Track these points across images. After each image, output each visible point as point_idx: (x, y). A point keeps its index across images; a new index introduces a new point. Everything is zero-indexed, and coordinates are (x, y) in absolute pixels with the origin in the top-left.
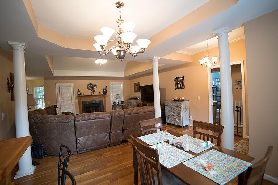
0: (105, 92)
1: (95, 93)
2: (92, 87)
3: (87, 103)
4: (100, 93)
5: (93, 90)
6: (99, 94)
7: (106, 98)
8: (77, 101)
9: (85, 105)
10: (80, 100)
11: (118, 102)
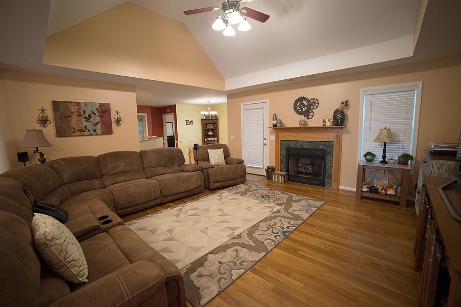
0: (340, 119)
1: (312, 123)
2: (304, 106)
3: (292, 145)
4: (324, 121)
5: (307, 114)
6: (321, 125)
7: (345, 138)
8: (273, 138)
9: (288, 150)
10: (277, 137)
11: (384, 157)
